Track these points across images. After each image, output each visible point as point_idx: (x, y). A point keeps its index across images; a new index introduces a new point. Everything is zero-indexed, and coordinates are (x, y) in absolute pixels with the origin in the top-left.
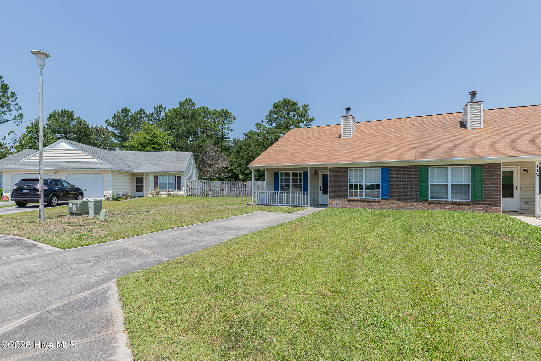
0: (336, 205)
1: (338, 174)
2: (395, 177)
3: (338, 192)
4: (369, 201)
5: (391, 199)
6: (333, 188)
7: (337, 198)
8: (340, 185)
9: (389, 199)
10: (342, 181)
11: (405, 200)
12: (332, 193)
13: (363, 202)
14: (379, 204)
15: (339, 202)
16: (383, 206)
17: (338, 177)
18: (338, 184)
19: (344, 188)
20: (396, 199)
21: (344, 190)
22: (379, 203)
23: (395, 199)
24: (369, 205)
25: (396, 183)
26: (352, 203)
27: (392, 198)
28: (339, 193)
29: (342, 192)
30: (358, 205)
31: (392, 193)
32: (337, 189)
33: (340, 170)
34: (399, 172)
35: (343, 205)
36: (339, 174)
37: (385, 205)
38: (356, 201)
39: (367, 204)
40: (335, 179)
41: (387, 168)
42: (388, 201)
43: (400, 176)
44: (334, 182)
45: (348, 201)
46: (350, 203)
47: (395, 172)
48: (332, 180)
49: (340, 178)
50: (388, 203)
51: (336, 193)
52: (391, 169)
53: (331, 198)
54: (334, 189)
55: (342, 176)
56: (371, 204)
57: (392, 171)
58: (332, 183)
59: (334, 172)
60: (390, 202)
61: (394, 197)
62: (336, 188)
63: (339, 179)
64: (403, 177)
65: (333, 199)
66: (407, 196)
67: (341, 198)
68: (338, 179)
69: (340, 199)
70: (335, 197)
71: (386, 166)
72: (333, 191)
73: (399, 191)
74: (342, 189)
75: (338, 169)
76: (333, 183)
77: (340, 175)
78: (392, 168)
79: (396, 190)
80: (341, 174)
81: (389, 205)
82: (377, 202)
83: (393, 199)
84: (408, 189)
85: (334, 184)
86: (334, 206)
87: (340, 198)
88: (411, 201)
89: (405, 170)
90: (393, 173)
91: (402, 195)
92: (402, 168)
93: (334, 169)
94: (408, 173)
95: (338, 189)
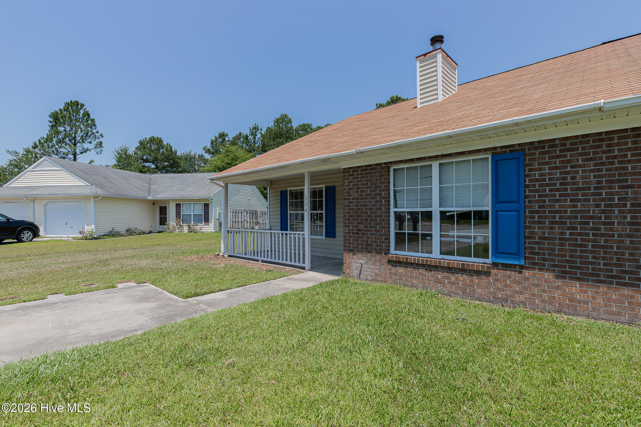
0: (361, 271)
1: (363, 184)
2: (548, 185)
3: (364, 234)
4: (449, 269)
5: (534, 269)
6: (352, 223)
7: (362, 252)
8: (369, 216)
9: (522, 267)
10: (374, 203)
11: (599, 276)
12: (350, 237)
13: (431, 271)
14: (484, 280)
15: (367, 263)
16: (500, 290)
17: (363, 191)
18: (364, 213)
19: (378, 224)
20: (554, 271)
21: (378, 231)
22: (484, 277)
23: (548, 270)
24: (449, 282)
25: (551, 206)
26: (401, 270)
27: (534, 264)
28: (368, 238)
29: (373, 234)
30: (416, 278)
31: (537, 243)
32: (362, 227)
33: (368, 173)
34: (569, 161)
35: (376, 275)
36: (367, 184)
37: (506, 286)
38: (411, 264)
39: (445, 277)
40: (358, 199)
41: (517, 150)
42: (520, 273)
43: (573, 178)
44: (356, 206)
45: (389, 262)
46: (394, 269)
47: (547, 163)
48: (351, 203)
49: (369, 195)
50: (519, 283)
51: (359, 237)
52: (533, 154)
53: (350, 251)
54: (356, 227)
55: (374, 191)
56: (457, 279)
57: (534, 159)
58: (351, 209)
59: (355, 178)
60: (527, 279)
61: (544, 259)
62: (360, 223)
63: (366, 198)
64: (589, 183)
65: (354, 254)
66: (604, 258)
67: (371, 252)
68: (363, 199)
69: (369, 255)
70: (358, 248)
71: (513, 146)
72: (353, 233)
73: (570, 239)
74: (374, 227)
75: (364, 170)
76: (353, 209)
77: (368, 188)
78: (536, 148)
79: (553, 233)
80: (372, 184)
81: (525, 288)
82: (478, 273)
83: (540, 270)
84: (612, 230)
85: (355, 213)
86: (356, 272)
87: (369, 252)
88: (626, 285)
89: (595, 153)
90: (540, 169)
91: (581, 257)
92: (581, 143)
93: (356, 171)
94: (613, 163)
95: (365, 227)
